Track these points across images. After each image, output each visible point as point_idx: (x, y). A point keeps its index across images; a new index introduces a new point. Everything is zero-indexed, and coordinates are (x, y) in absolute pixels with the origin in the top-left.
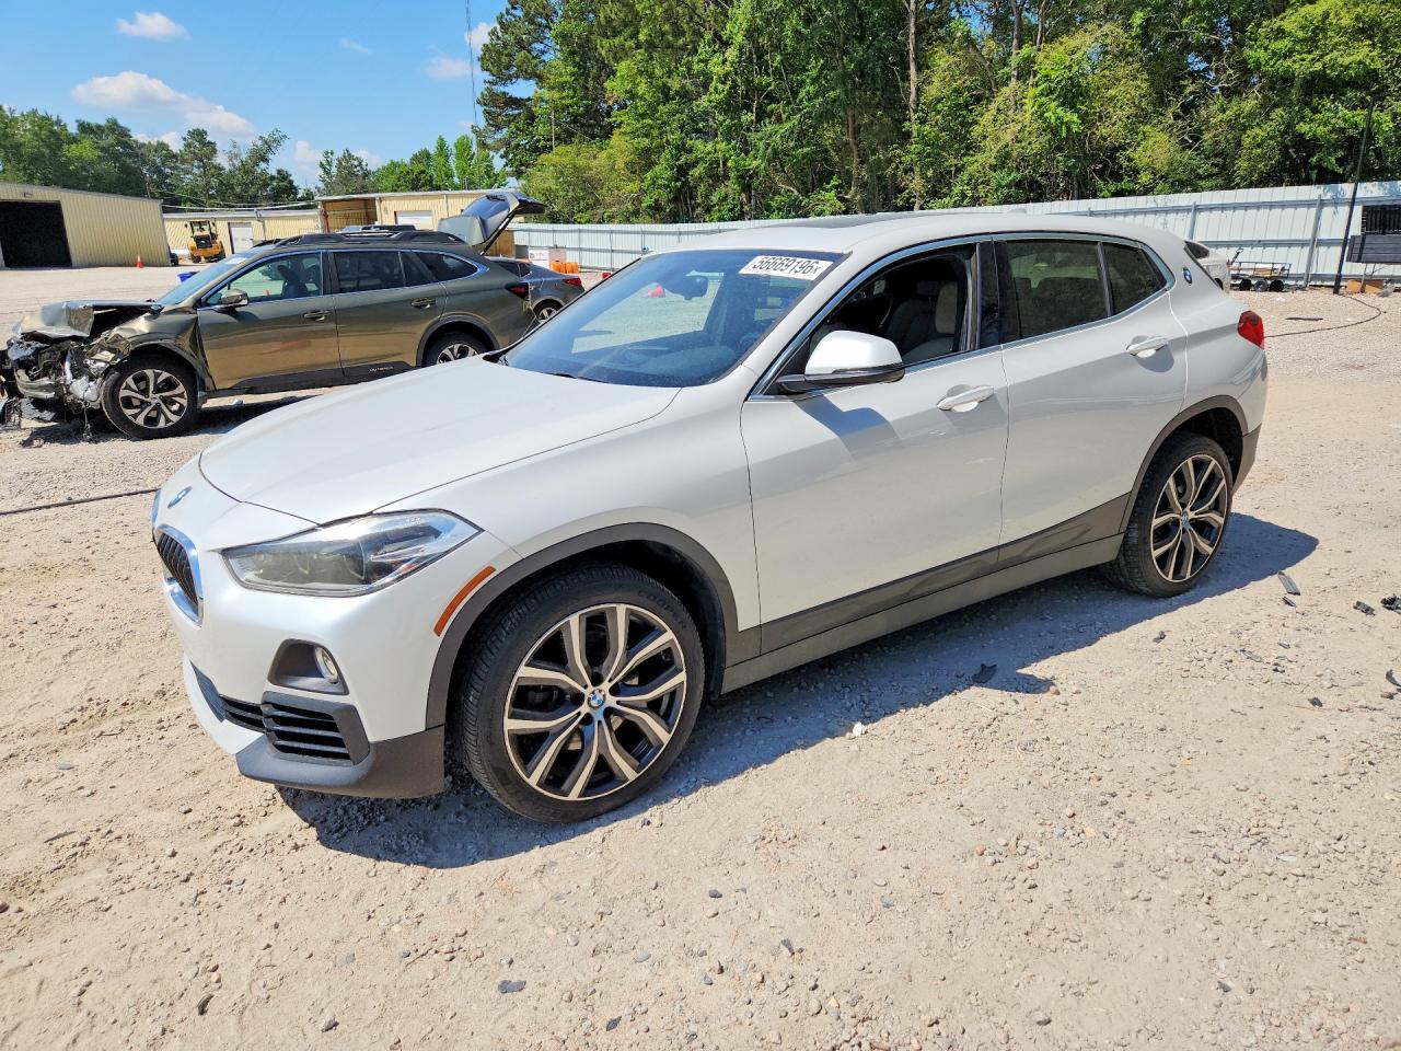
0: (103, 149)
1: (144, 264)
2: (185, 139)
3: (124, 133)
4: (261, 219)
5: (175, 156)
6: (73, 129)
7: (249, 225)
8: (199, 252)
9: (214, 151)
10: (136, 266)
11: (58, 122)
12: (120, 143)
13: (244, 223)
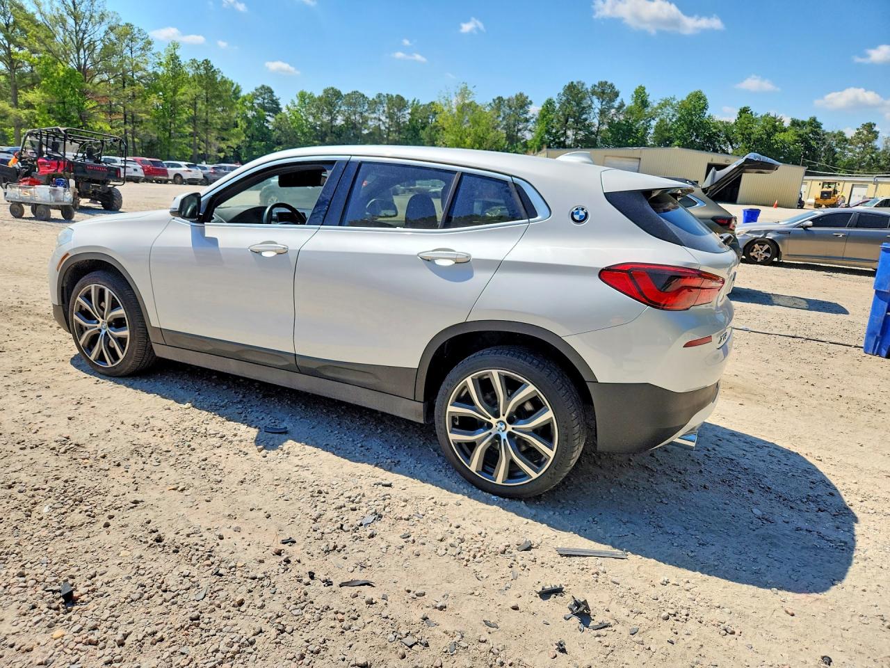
0: (800, 136)
1: (778, 206)
2: (858, 129)
3: (818, 126)
4: (876, 183)
5: (846, 140)
6: (787, 123)
7: (866, 186)
8: (821, 202)
9: (876, 137)
10: (772, 206)
11: (780, 120)
12: (812, 132)
13: (863, 185)
